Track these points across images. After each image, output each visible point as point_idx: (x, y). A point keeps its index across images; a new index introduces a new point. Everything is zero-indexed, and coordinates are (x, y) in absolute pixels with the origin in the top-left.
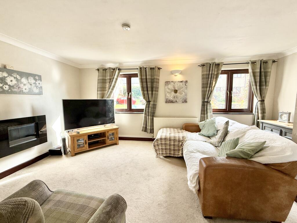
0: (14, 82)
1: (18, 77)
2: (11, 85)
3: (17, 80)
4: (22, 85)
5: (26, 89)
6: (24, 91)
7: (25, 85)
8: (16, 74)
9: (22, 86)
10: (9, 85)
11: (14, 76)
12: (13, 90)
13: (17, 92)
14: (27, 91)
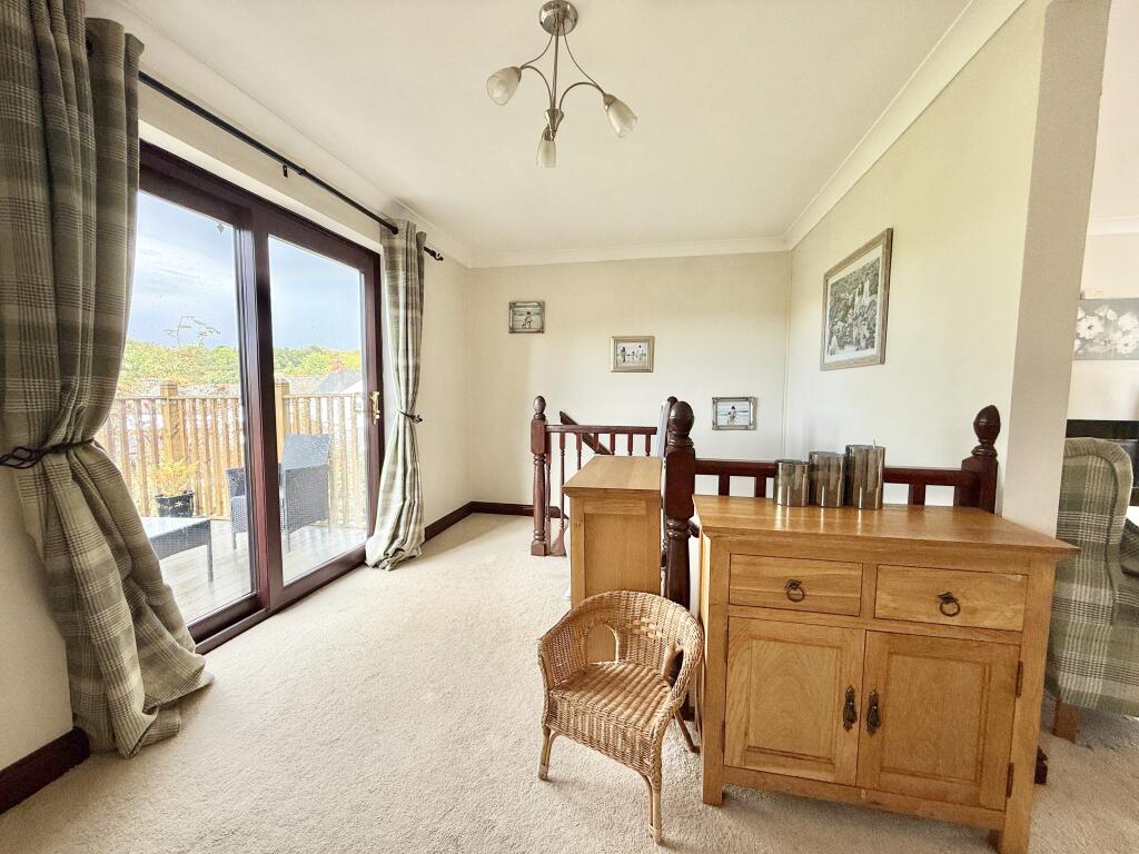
0: (1098, 328)
1: (1111, 315)
2: (1087, 338)
3: (1106, 322)
4: (1119, 334)
5: (1126, 345)
6: (1119, 351)
7: (1125, 333)
8: (1107, 307)
9: (1116, 336)
10: (1083, 339)
11: (1101, 314)
12: (1090, 349)
13: (1099, 354)
14: (1130, 349)
